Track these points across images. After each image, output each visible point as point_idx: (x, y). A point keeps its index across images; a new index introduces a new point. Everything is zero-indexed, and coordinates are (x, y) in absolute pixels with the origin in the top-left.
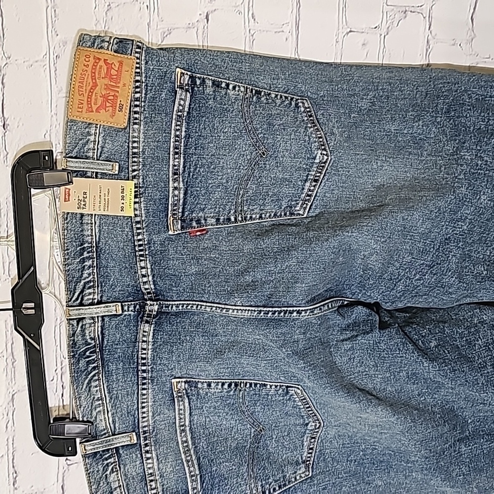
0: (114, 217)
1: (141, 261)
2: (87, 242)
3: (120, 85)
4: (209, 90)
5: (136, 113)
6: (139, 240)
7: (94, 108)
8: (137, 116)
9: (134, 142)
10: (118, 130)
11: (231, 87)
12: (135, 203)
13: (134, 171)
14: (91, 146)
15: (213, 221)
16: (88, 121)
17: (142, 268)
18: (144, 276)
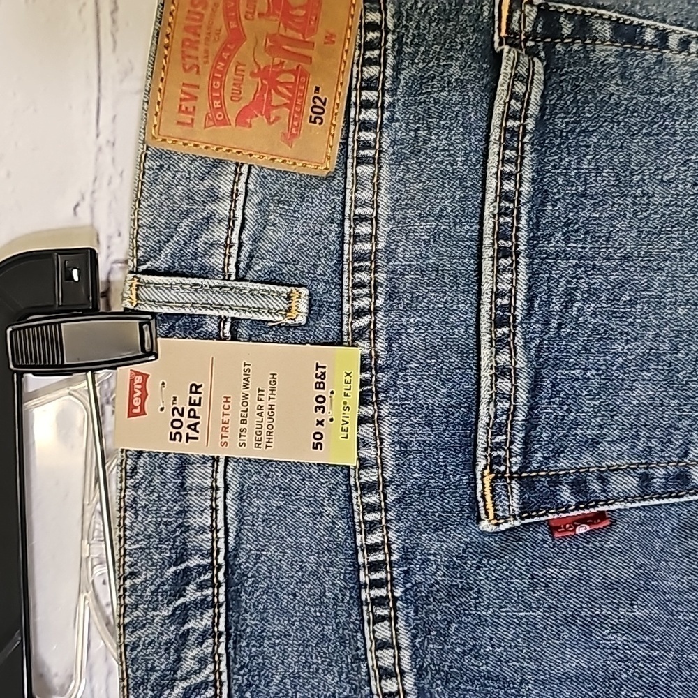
0: (287, 467)
1: (378, 619)
2: (199, 550)
3: (318, 38)
4: (606, 52)
5: (365, 126)
6: (372, 549)
7: (233, 109)
8: (369, 136)
10: (307, 185)
11: (673, 41)
12: (362, 420)
13: (359, 313)
14: (220, 233)
15: (631, 483)
16: (212, 155)
17: (381, 645)
18: (385, 673)
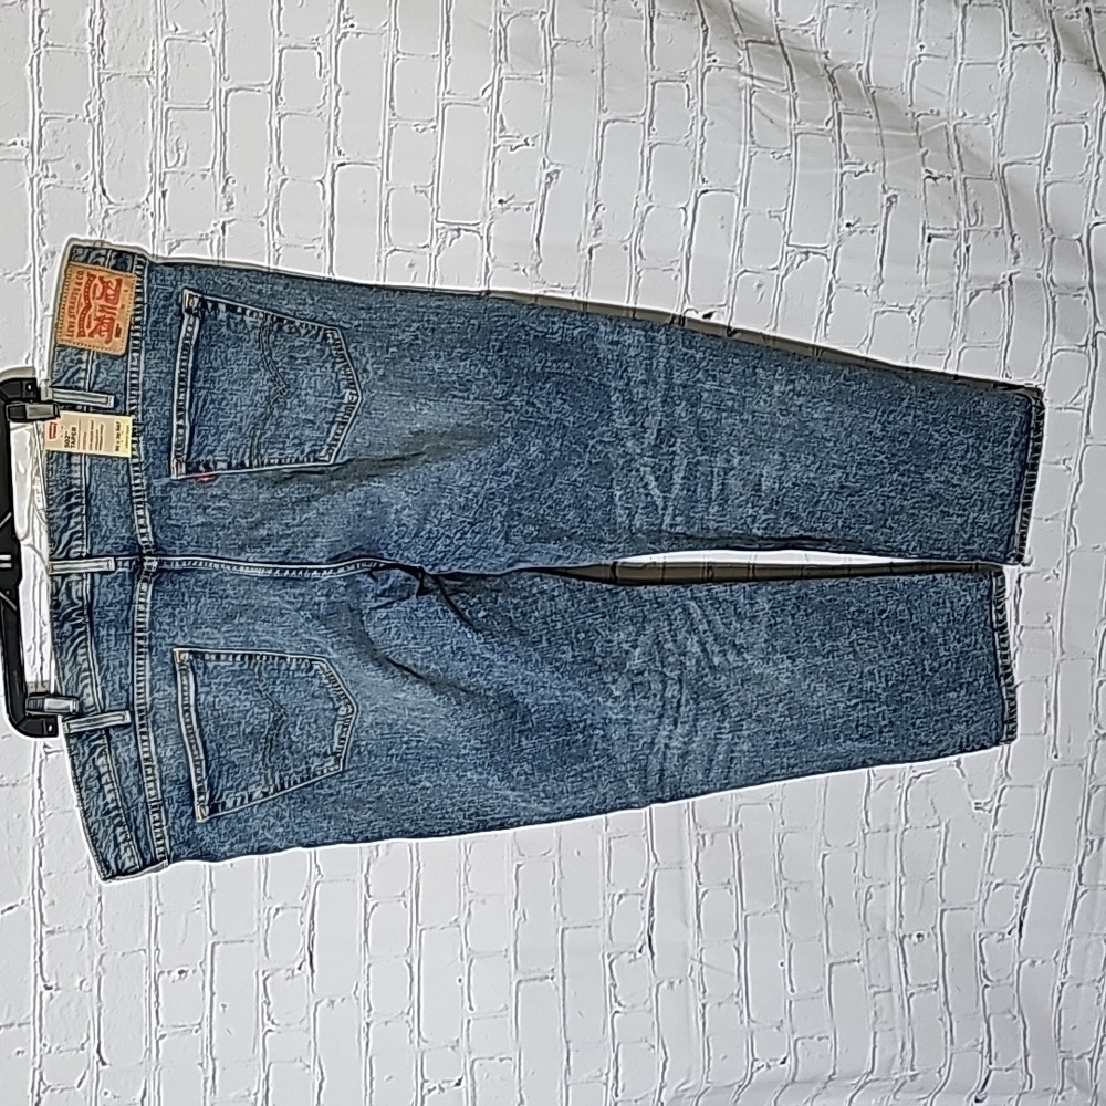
0: (107, 457)
1: (138, 509)
2: (76, 486)
3: (119, 306)
4: (222, 316)
5: (136, 338)
6: (136, 485)
7: (87, 331)
8: (137, 342)
9: (132, 372)
10: (114, 358)
11: (248, 312)
12: (133, 442)
13: (131, 405)
14: (82, 375)
15: (224, 465)
16: (80, 346)
17: (140, 517)
18: (141, 526)
